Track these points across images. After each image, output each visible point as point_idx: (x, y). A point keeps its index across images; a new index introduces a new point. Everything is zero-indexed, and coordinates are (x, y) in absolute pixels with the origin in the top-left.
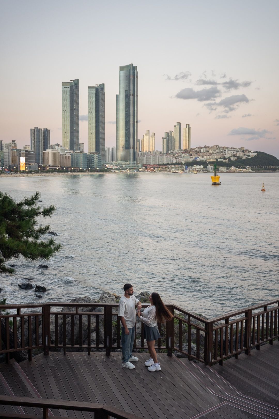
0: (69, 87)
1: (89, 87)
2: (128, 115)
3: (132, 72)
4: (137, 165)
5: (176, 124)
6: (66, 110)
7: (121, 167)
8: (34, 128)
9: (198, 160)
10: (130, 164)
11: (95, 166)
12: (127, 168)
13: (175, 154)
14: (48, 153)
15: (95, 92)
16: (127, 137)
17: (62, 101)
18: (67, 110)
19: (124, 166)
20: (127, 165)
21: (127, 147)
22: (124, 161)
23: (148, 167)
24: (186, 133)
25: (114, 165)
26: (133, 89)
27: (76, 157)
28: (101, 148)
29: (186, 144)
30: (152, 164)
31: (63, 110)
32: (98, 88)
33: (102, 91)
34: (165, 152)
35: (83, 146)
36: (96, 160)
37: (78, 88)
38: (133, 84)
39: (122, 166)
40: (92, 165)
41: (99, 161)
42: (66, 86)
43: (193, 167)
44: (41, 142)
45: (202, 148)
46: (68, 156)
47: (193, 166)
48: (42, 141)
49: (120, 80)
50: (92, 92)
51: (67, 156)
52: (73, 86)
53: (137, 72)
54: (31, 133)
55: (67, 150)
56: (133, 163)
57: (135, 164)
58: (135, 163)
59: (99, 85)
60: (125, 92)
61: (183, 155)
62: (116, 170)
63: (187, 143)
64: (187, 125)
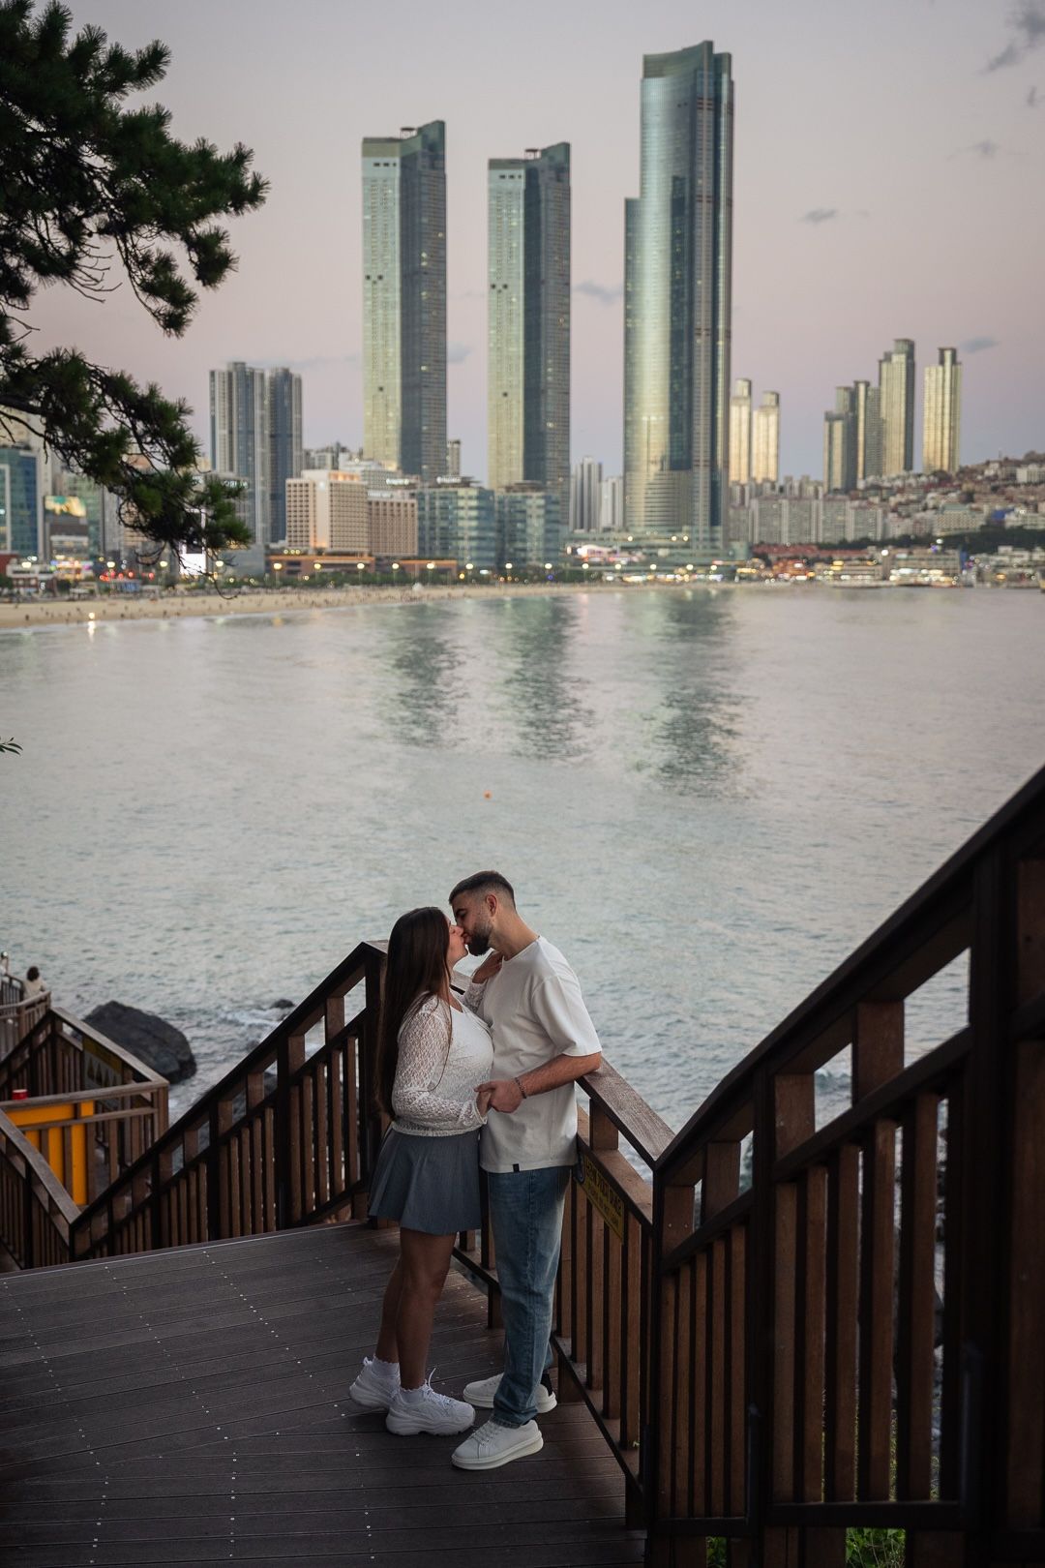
0: (397, 160)
1: (494, 164)
2: (685, 299)
3: (709, 84)
4: (727, 546)
5: (891, 347)
6: (380, 277)
7: (647, 558)
8: (224, 368)
9: (1011, 520)
10: (694, 544)
11: (530, 555)
12: (682, 560)
13: (892, 491)
14: (310, 488)
15: (521, 184)
16: (681, 408)
17: (365, 233)
18: (385, 278)
19: (662, 552)
20: (676, 547)
21: (679, 459)
22: (663, 528)
23: (772, 558)
24: (940, 391)
25: (615, 548)
26: (711, 167)
27: (441, 508)
28: (550, 467)
29: (939, 445)
30: (786, 541)
31: (368, 277)
32: (535, 165)
33: (559, 180)
34: (838, 483)
35: (458, 454)
36: (536, 525)
37: (443, 169)
38: (711, 144)
39: (653, 551)
40: (516, 550)
41: (549, 526)
42: (385, 155)
43: (995, 559)
44: (262, 433)
45: (1018, 464)
46: (406, 505)
47: (993, 550)
48: (267, 432)
49: (644, 126)
50: (508, 184)
51: (399, 505)
52: (416, 159)
53: (731, 83)
54: (213, 393)
55: (392, 475)
56: (707, 536)
57: (719, 544)
58: (719, 535)
59: (544, 152)
60: (670, 184)
61: (932, 497)
62: (628, 572)
63: (942, 442)
64: (942, 351)
